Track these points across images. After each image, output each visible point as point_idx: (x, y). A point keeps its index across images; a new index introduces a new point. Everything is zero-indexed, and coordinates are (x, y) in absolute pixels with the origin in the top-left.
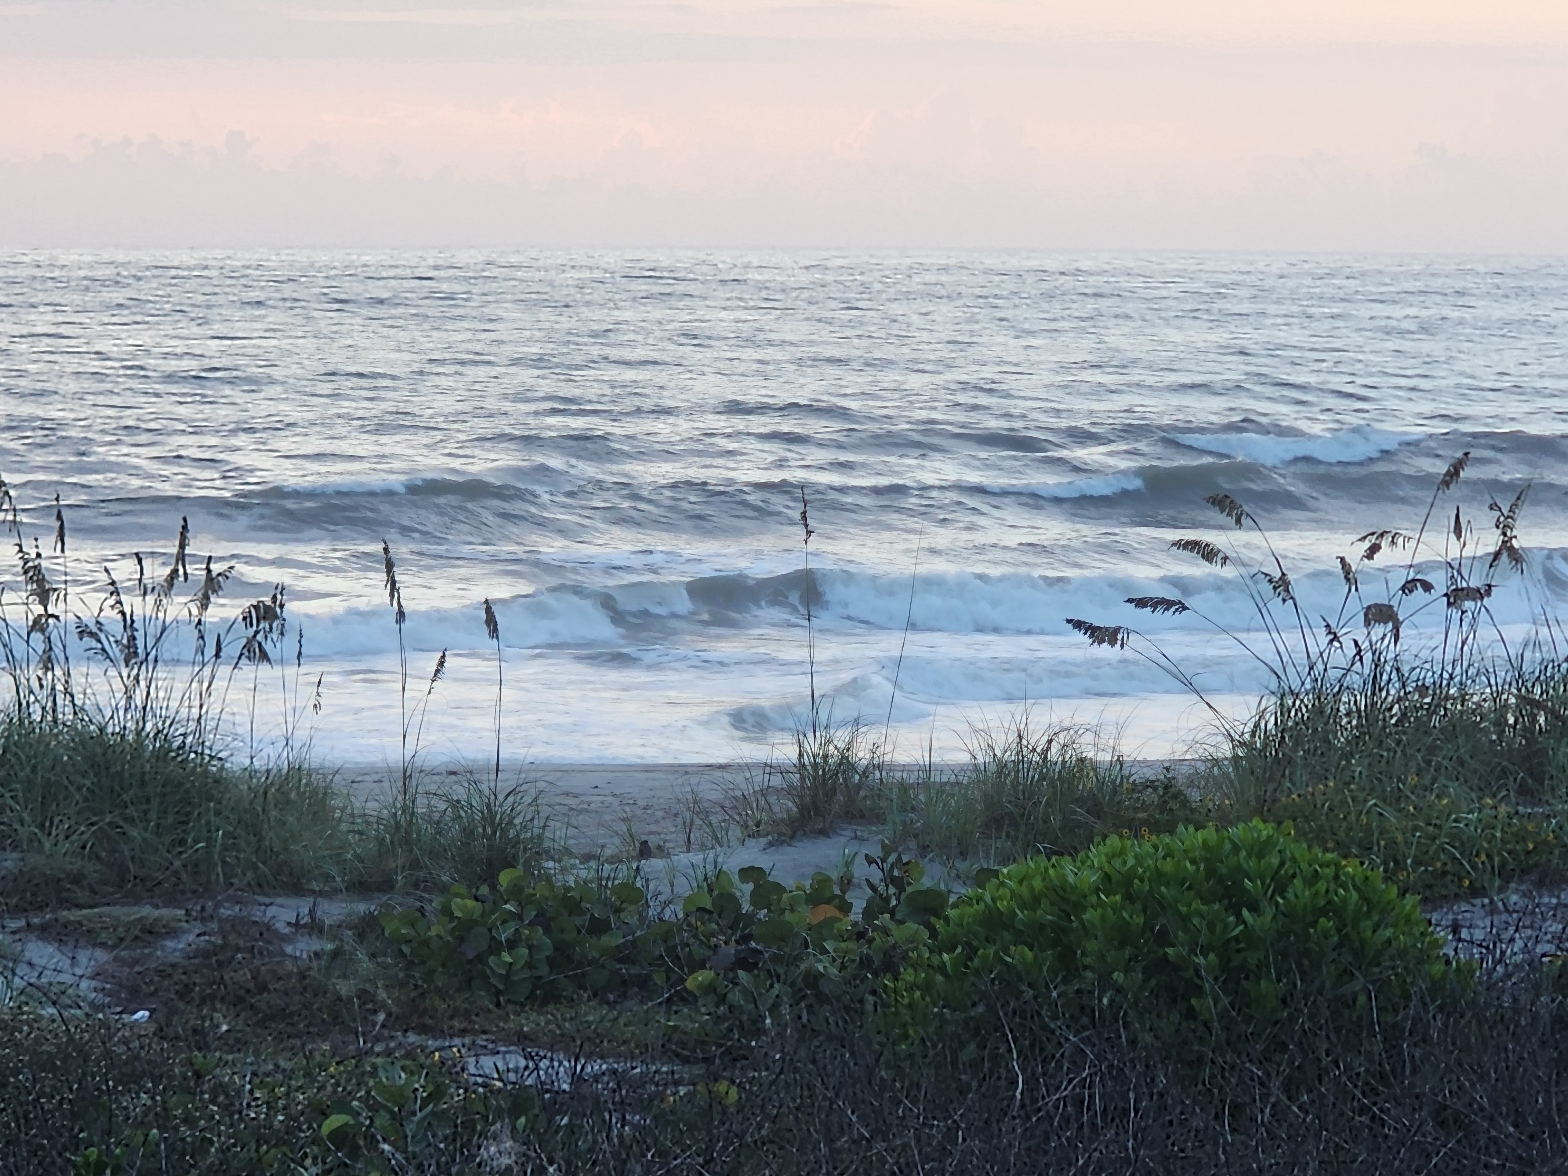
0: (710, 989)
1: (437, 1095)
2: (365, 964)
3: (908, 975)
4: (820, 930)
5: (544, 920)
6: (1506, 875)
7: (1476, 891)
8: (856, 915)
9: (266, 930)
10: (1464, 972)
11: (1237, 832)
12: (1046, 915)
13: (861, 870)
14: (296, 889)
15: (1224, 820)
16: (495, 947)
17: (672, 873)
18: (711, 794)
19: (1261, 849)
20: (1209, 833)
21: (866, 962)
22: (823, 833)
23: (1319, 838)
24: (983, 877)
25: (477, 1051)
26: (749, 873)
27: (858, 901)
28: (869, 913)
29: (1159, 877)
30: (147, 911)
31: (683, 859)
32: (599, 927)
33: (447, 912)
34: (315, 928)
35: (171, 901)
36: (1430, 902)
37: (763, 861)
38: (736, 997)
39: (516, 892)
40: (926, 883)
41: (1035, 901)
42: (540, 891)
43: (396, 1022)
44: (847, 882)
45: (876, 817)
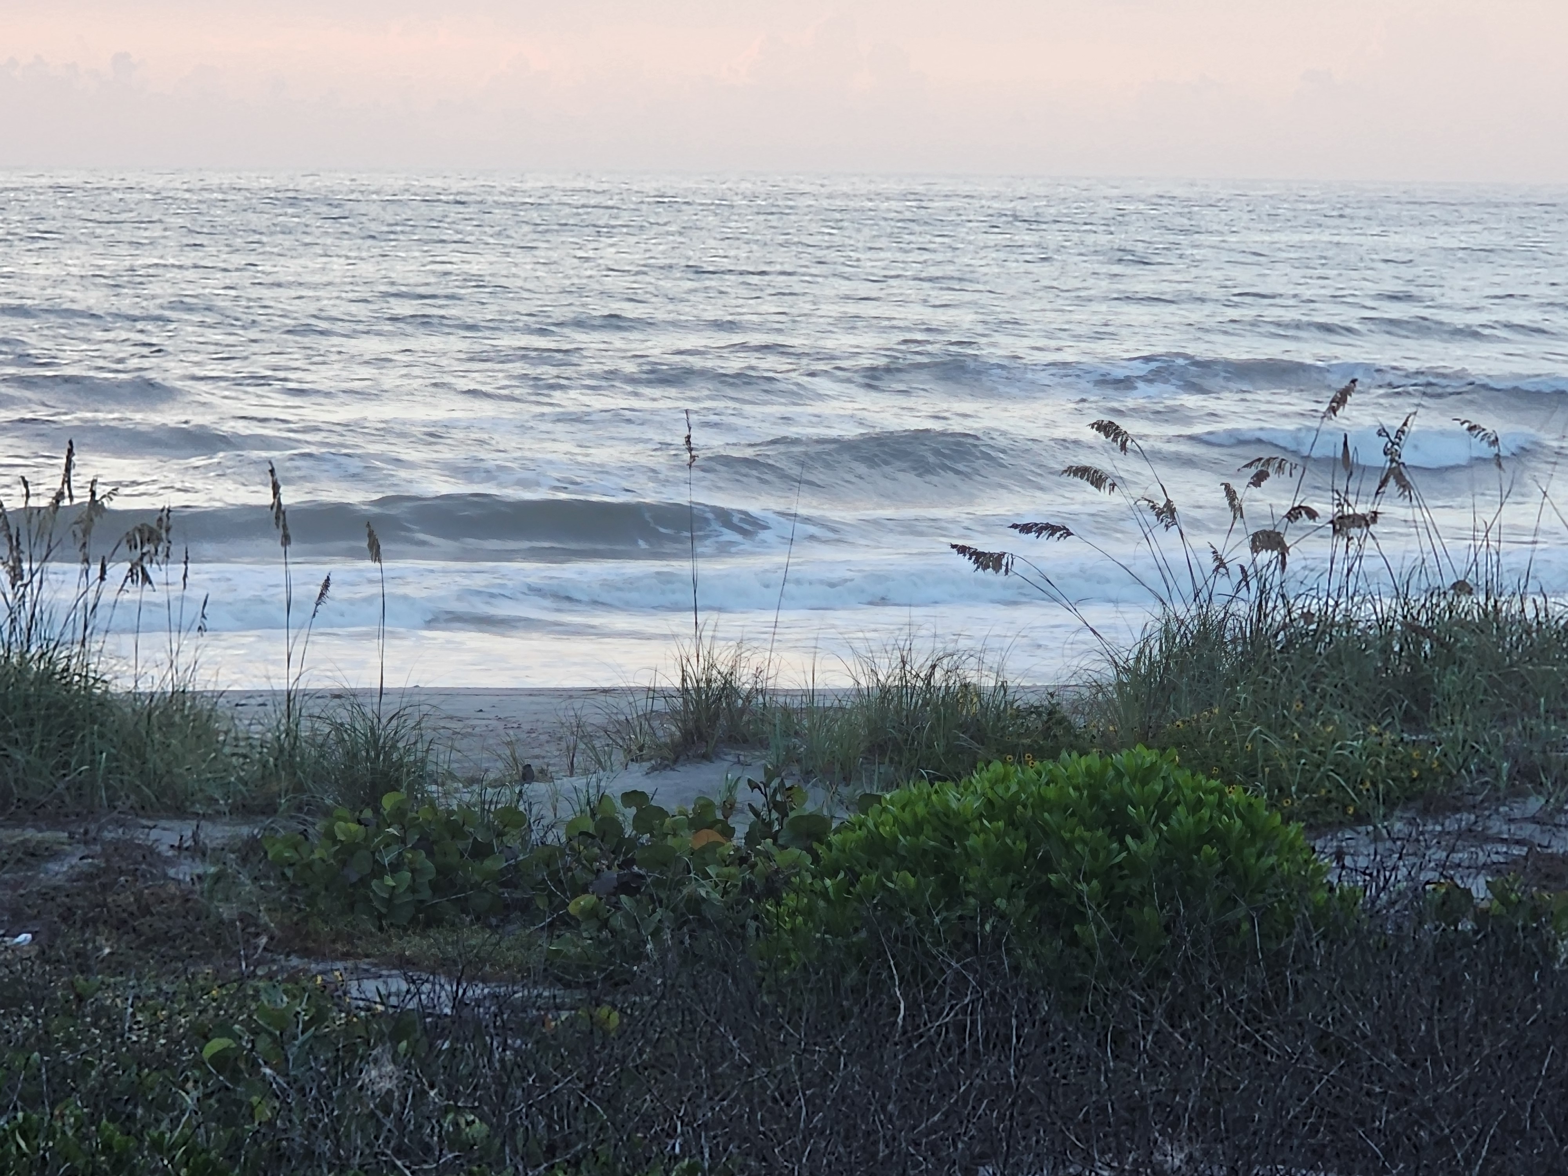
0: (592, 913)
1: (318, 1019)
2: (248, 886)
3: (790, 900)
4: (701, 856)
5: (426, 844)
6: (1390, 803)
7: (1361, 819)
8: (739, 839)
9: (150, 853)
10: (1348, 899)
11: (1121, 758)
12: (929, 841)
13: (744, 795)
14: (180, 812)
15: (1108, 746)
16: (379, 871)
17: (555, 797)
18: (594, 717)
19: (1145, 775)
20: (1093, 760)
21: (748, 887)
22: (705, 757)
23: (1203, 765)
24: (866, 802)
25: (360, 975)
26: (632, 797)
27: (741, 826)
28: (751, 838)
29: (1042, 803)
30: (30, 834)
31: (566, 783)
32: (480, 851)
33: (330, 835)
34: (198, 851)
35: (55, 823)
36: (1314, 829)
37: (645, 785)
38: (618, 921)
39: (399, 815)
40: (809, 808)
41: (918, 827)
42: (423, 814)
43: (275, 945)
44: (729, 807)
45: (759, 742)
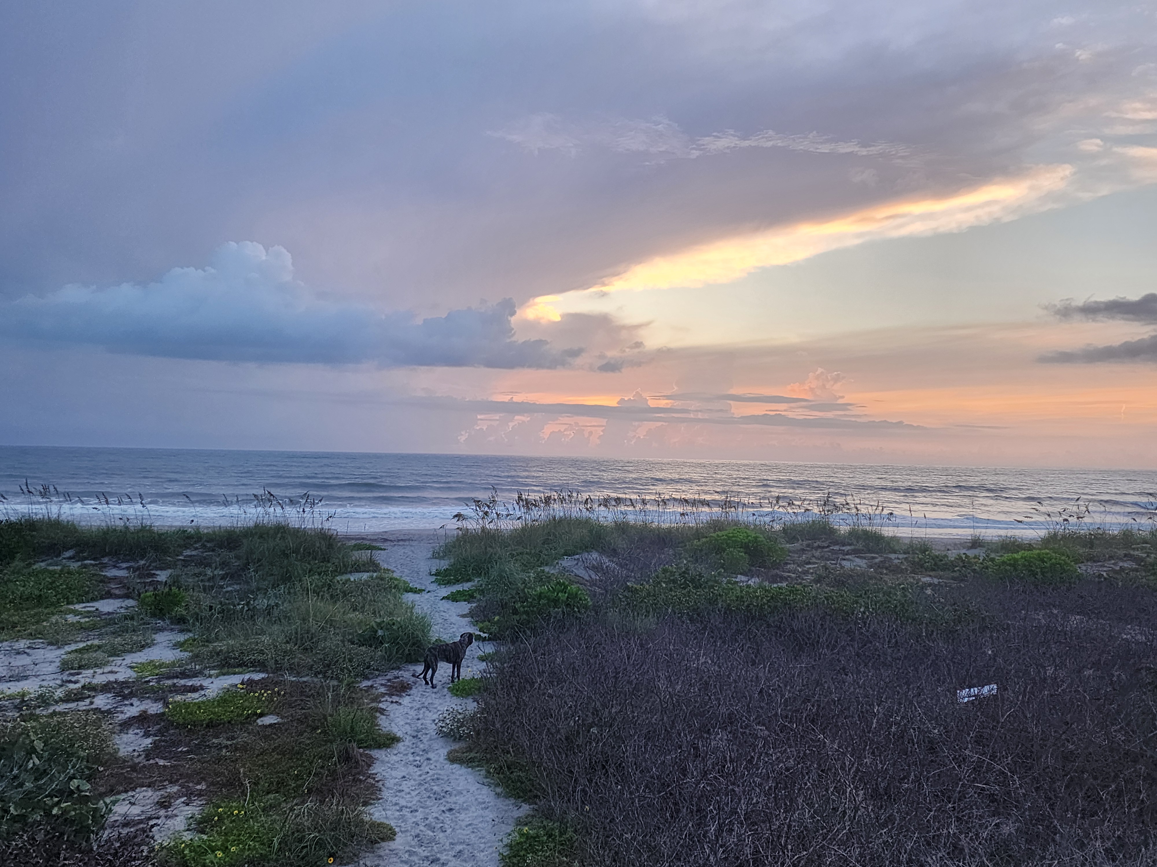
0: (958, 570)
1: (917, 583)
2: (905, 563)
3: (990, 570)
4: (976, 563)
5: (933, 559)
6: (1088, 561)
7: (1082, 562)
8: (981, 561)
9: (891, 559)
10: (1082, 574)
11: (1043, 551)
12: (1012, 562)
13: (982, 554)
14: (895, 553)
15: (1040, 549)
16: (926, 562)
17: (952, 553)
18: (957, 542)
19: (1047, 554)
20: (1038, 551)
21: (983, 568)
22: (976, 548)
23: (1055, 553)
24: (1001, 556)
25: (924, 577)
26: (964, 554)
27: (981, 558)
28: (983, 560)
29: (1030, 557)
30: (873, 555)
31: (954, 551)
32: (941, 560)
33: (918, 557)
34: (898, 559)
35: (877, 553)
36: (1076, 563)
37: (966, 552)
38: (963, 572)
39: (929, 555)
40: (992, 556)
41: (1010, 560)
42: (932, 555)
43: (911, 573)
44: (979, 556)
45: (984, 547)
